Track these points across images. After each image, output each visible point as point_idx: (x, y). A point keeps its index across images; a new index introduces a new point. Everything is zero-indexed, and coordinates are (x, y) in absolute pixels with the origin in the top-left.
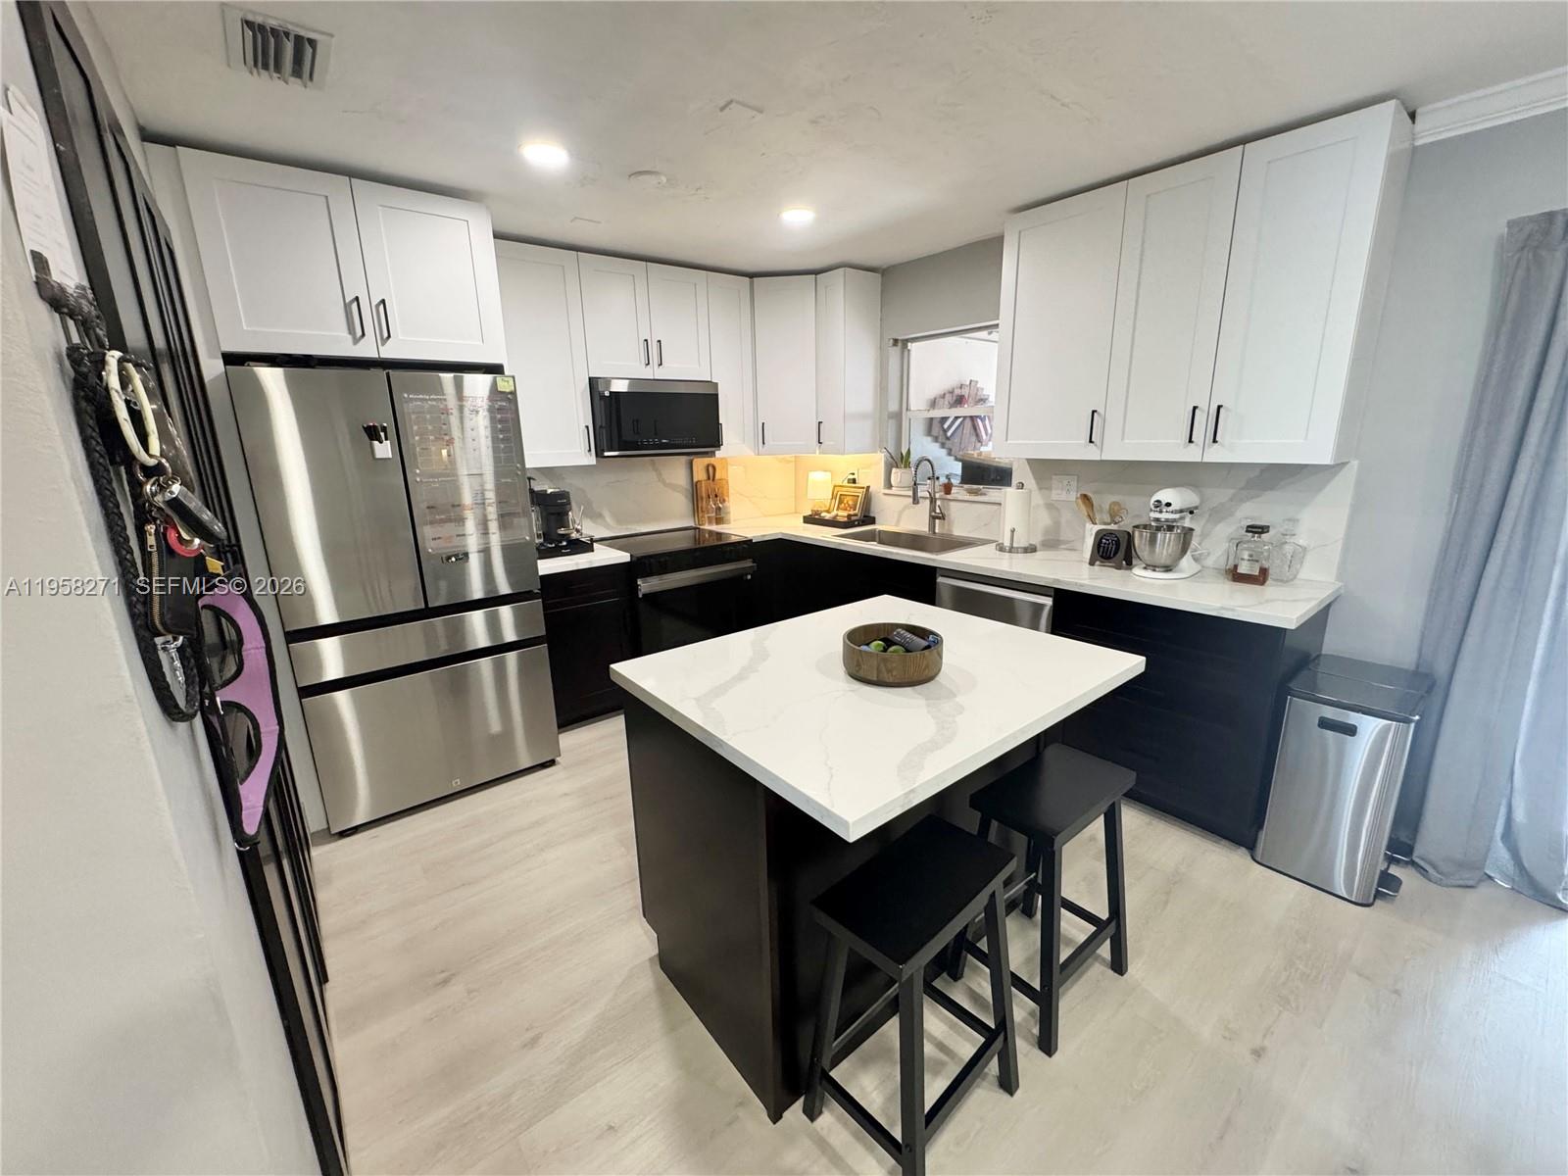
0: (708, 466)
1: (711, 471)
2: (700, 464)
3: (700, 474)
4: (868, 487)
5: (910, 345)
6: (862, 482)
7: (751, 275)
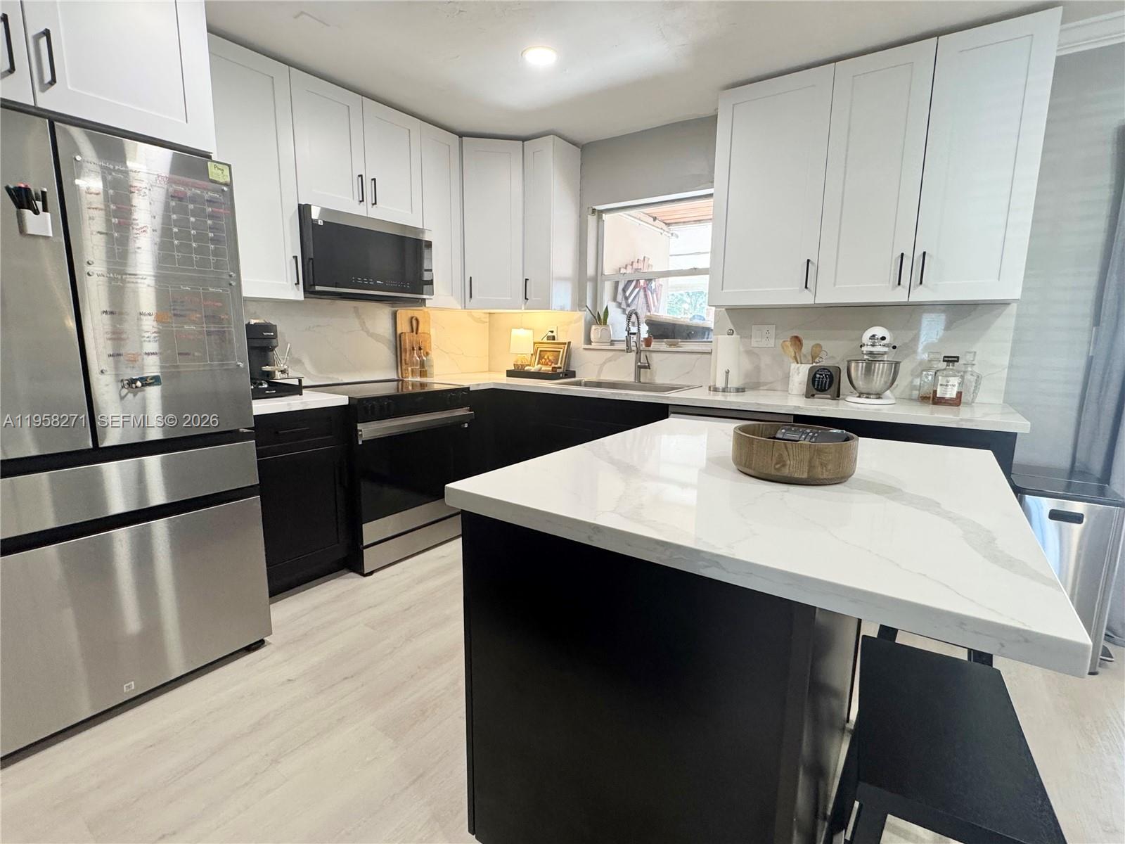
0: (412, 318)
1: (414, 324)
2: (404, 314)
3: (403, 327)
4: (569, 343)
5: (604, 216)
6: (561, 338)
7: (461, 135)
